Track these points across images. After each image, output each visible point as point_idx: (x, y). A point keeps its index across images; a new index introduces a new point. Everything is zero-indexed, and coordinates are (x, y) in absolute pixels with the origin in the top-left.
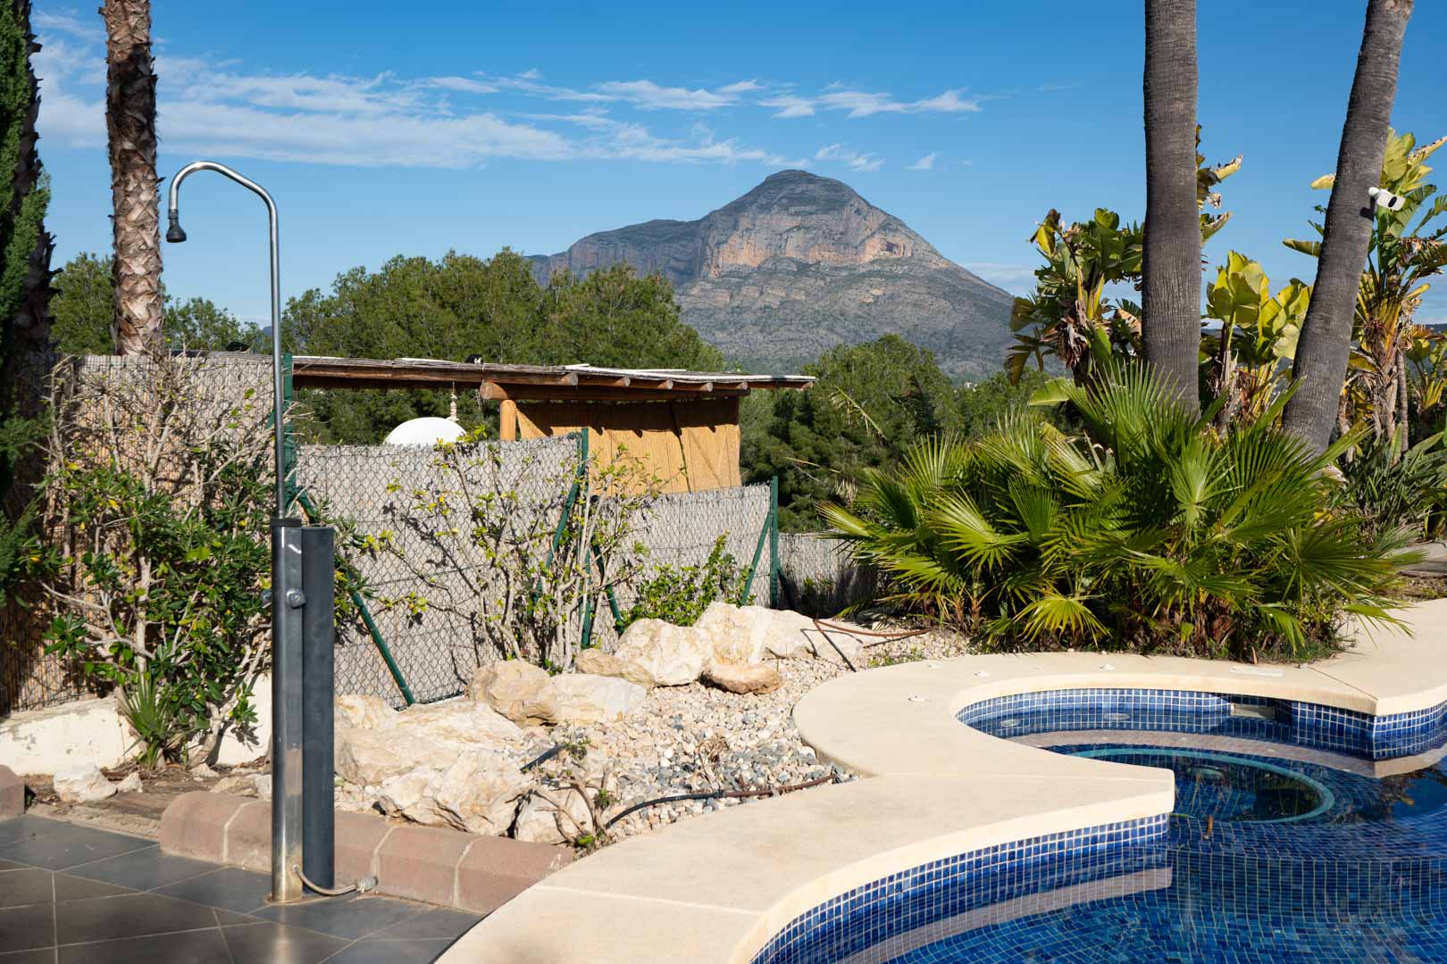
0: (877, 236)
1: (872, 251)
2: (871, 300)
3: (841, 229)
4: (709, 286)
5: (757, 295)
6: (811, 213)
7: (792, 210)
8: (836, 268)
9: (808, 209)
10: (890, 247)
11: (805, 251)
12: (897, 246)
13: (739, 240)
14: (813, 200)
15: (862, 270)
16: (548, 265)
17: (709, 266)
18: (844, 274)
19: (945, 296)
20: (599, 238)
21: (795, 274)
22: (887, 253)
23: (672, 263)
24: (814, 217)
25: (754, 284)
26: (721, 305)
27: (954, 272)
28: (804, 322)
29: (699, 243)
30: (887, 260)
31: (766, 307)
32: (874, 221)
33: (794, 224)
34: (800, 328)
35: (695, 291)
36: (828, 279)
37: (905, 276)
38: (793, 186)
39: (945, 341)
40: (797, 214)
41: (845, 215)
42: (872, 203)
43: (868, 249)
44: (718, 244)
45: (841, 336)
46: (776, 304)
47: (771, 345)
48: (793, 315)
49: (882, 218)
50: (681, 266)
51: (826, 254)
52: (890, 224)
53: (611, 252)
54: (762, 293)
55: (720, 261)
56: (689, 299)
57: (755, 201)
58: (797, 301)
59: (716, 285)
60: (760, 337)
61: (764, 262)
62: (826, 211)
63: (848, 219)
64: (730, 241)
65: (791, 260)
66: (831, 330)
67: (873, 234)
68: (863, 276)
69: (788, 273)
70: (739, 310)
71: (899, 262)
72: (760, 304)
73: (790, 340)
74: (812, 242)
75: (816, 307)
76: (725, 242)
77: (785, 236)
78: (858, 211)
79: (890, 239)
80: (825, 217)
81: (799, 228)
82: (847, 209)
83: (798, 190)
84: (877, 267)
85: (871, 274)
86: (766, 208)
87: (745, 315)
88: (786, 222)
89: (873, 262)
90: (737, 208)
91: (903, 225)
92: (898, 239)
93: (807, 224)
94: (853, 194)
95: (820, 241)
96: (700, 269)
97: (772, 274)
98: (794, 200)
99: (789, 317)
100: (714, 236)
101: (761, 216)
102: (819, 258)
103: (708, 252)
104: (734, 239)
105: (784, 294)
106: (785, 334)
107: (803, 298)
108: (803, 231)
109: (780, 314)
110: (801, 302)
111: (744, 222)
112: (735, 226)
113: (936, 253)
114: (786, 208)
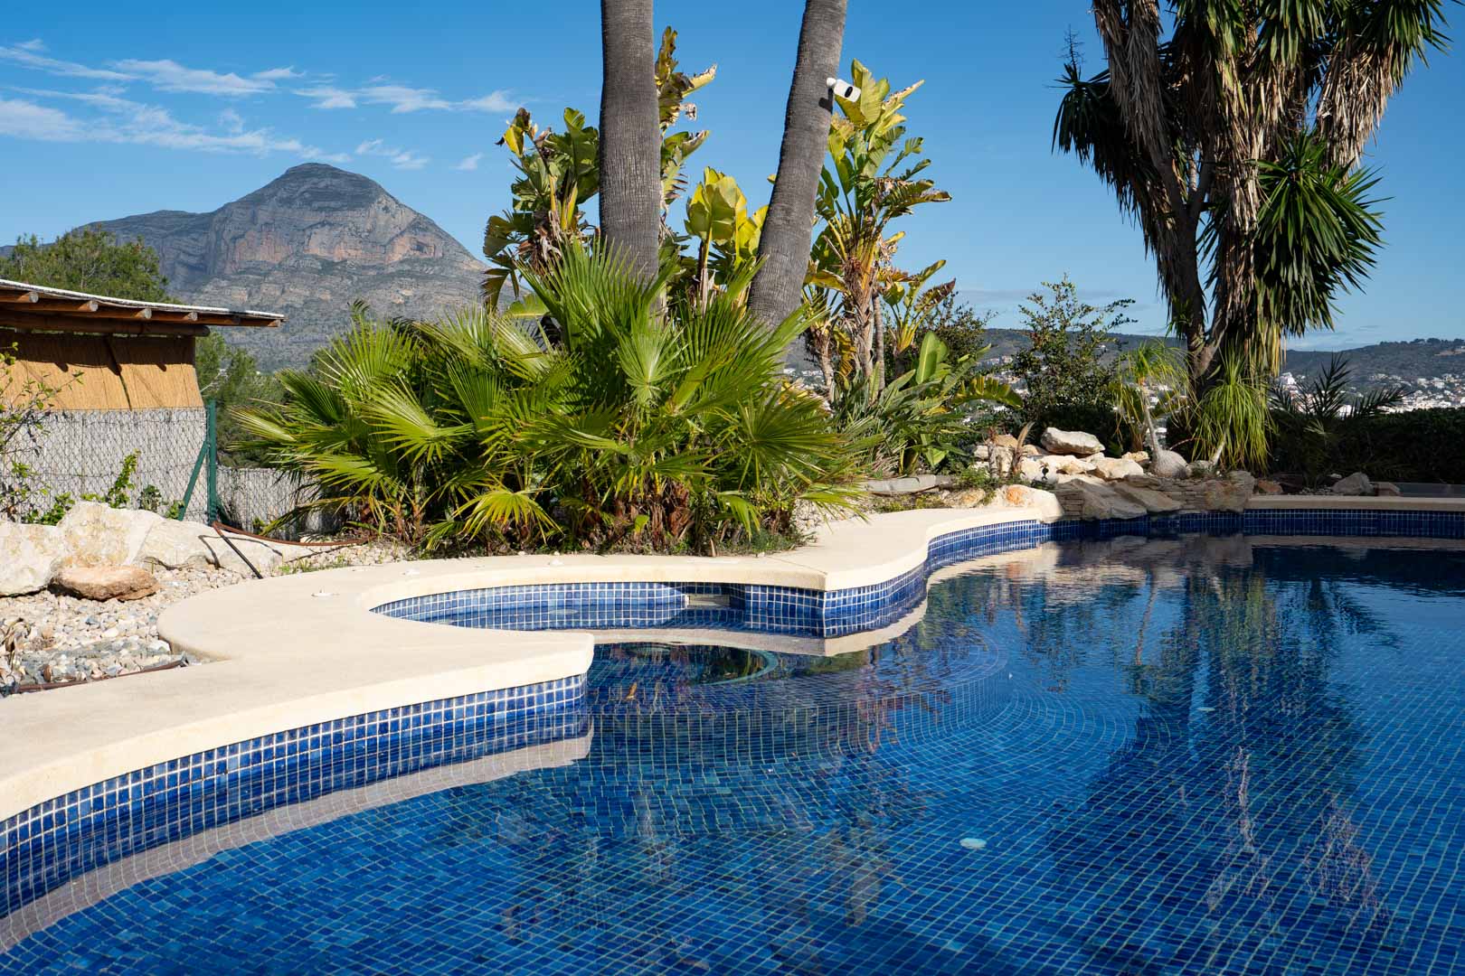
0: (406, 235)
1: (402, 250)
2: (401, 301)
3: (369, 226)
4: (225, 283)
5: (278, 293)
6: (335, 209)
7: (316, 205)
8: (364, 267)
9: (333, 204)
10: (420, 247)
11: (331, 249)
12: (427, 246)
13: (258, 235)
14: (337, 196)
15: (391, 270)
17: (224, 262)
18: (372, 273)
21: (319, 272)
22: (418, 253)
23: (182, 257)
24: (339, 213)
25: (275, 282)
26: (239, 303)
28: (331, 323)
29: (213, 237)
30: (418, 260)
31: (287, 306)
32: (403, 219)
33: (318, 219)
34: (326, 328)
36: (355, 278)
37: (435, 276)
38: (315, 180)
40: (320, 209)
41: (372, 212)
42: (401, 202)
43: (397, 248)
44: (234, 239)
46: (298, 303)
47: (294, 346)
48: (318, 316)
49: (413, 216)
50: (193, 261)
51: (353, 253)
52: (421, 225)
54: (283, 292)
55: (237, 257)
56: (202, 296)
57: (275, 194)
58: (320, 301)
59: (233, 282)
60: (282, 338)
61: (286, 259)
62: (352, 208)
63: (376, 217)
64: (247, 236)
65: (316, 257)
67: (402, 234)
68: (392, 276)
69: (312, 271)
71: (429, 262)
72: (281, 303)
73: (315, 341)
74: (338, 239)
76: (242, 236)
77: (308, 232)
78: (386, 209)
79: (420, 239)
80: (350, 213)
81: (323, 224)
82: (375, 208)
83: (322, 185)
84: (407, 267)
85: (401, 274)
86: (288, 202)
88: (309, 217)
89: (401, 262)
90: (255, 200)
91: (434, 225)
92: (428, 239)
93: (331, 220)
94: (380, 190)
95: (346, 239)
96: (215, 264)
97: (294, 271)
98: (318, 195)
99: (314, 317)
100: (230, 230)
101: (282, 210)
102: (346, 256)
103: (223, 247)
104: (252, 234)
105: (308, 293)
106: (309, 334)
107: (329, 297)
108: (327, 227)
109: (304, 314)
110: (326, 301)
111: (263, 216)
112: (253, 220)
113: (468, 254)
114: (309, 203)
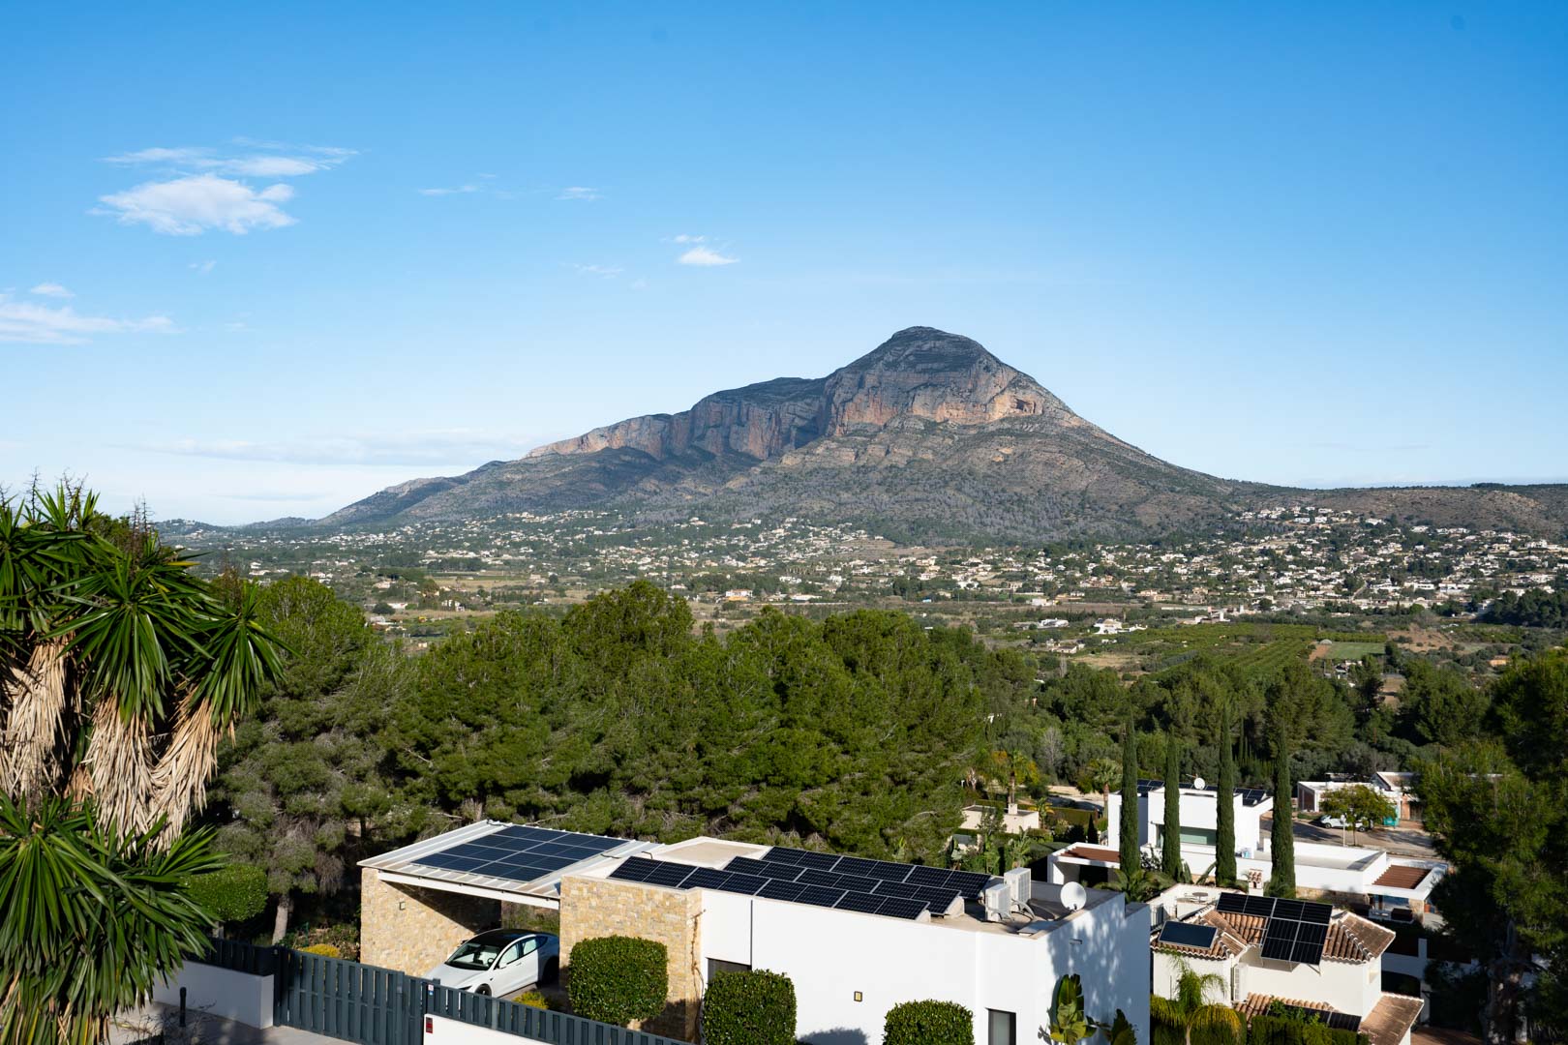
0: (1006, 393)
1: (1003, 408)
2: (1001, 459)
3: (970, 386)
4: (834, 445)
5: (883, 454)
6: (938, 371)
7: (919, 367)
8: (965, 427)
9: (935, 366)
10: (1020, 405)
11: (933, 410)
12: (1028, 404)
13: (865, 399)
14: (941, 358)
15: (991, 428)
16: (671, 424)
17: (834, 425)
18: (973, 432)
19: (1078, 454)
20: (721, 395)
21: (922, 432)
22: (1018, 411)
23: (797, 420)
24: (942, 374)
25: (880, 443)
26: (847, 465)
27: (1087, 430)
28: (932, 482)
29: (824, 401)
30: (1017, 418)
31: (892, 466)
32: (1004, 378)
33: (922, 381)
34: (928, 487)
35: (820, 450)
36: (956, 437)
37: (1035, 434)
38: (920, 343)
39: (1078, 501)
40: (924, 371)
41: (974, 373)
42: (1002, 360)
43: (998, 407)
44: (844, 402)
45: (969, 495)
46: (902, 464)
47: (897, 506)
48: (920, 475)
49: (1013, 375)
50: (806, 425)
51: (955, 413)
52: (1021, 381)
53: (735, 411)
54: (888, 452)
55: (846, 420)
56: (814, 458)
57: (881, 359)
58: (924, 460)
59: (842, 444)
60: (885, 497)
61: (891, 420)
62: (954, 368)
63: (977, 376)
64: (856, 400)
65: (919, 418)
66: (959, 490)
67: (1002, 392)
68: (992, 434)
69: (915, 431)
70: (865, 470)
71: (1029, 420)
72: (886, 463)
73: (917, 500)
74: (941, 400)
75: (944, 467)
76: (852, 400)
77: (912, 394)
78: (987, 369)
79: (1021, 397)
80: (954, 374)
81: (926, 385)
82: (975, 366)
83: (926, 347)
84: (1006, 425)
85: (1000, 432)
86: (892, 366)
87: (871, 475)
88: (914, 379)
89: (1002, 420)
90: (863, 365)
91: (1034, 382)
92: (1028, 396)
93: (934, 381)
94: (981, 351)
95: (949, 399)
96: (825, 428)
97: (898, 432)
98: (921, 357)
99: (916, 477)
100: (840, 394)
101: (888, 373)
102: (947, 416)
103: (833, 410)
104: (861, 396)
105: (910, 453)
106: (911, 494)
107: (931, 457)
108: (930, 388)
109: (907, 474)
110: (928, 461)
111: (870, 380)
112: (861, 384)
113: (1068, 411)
114: (913, 365)
